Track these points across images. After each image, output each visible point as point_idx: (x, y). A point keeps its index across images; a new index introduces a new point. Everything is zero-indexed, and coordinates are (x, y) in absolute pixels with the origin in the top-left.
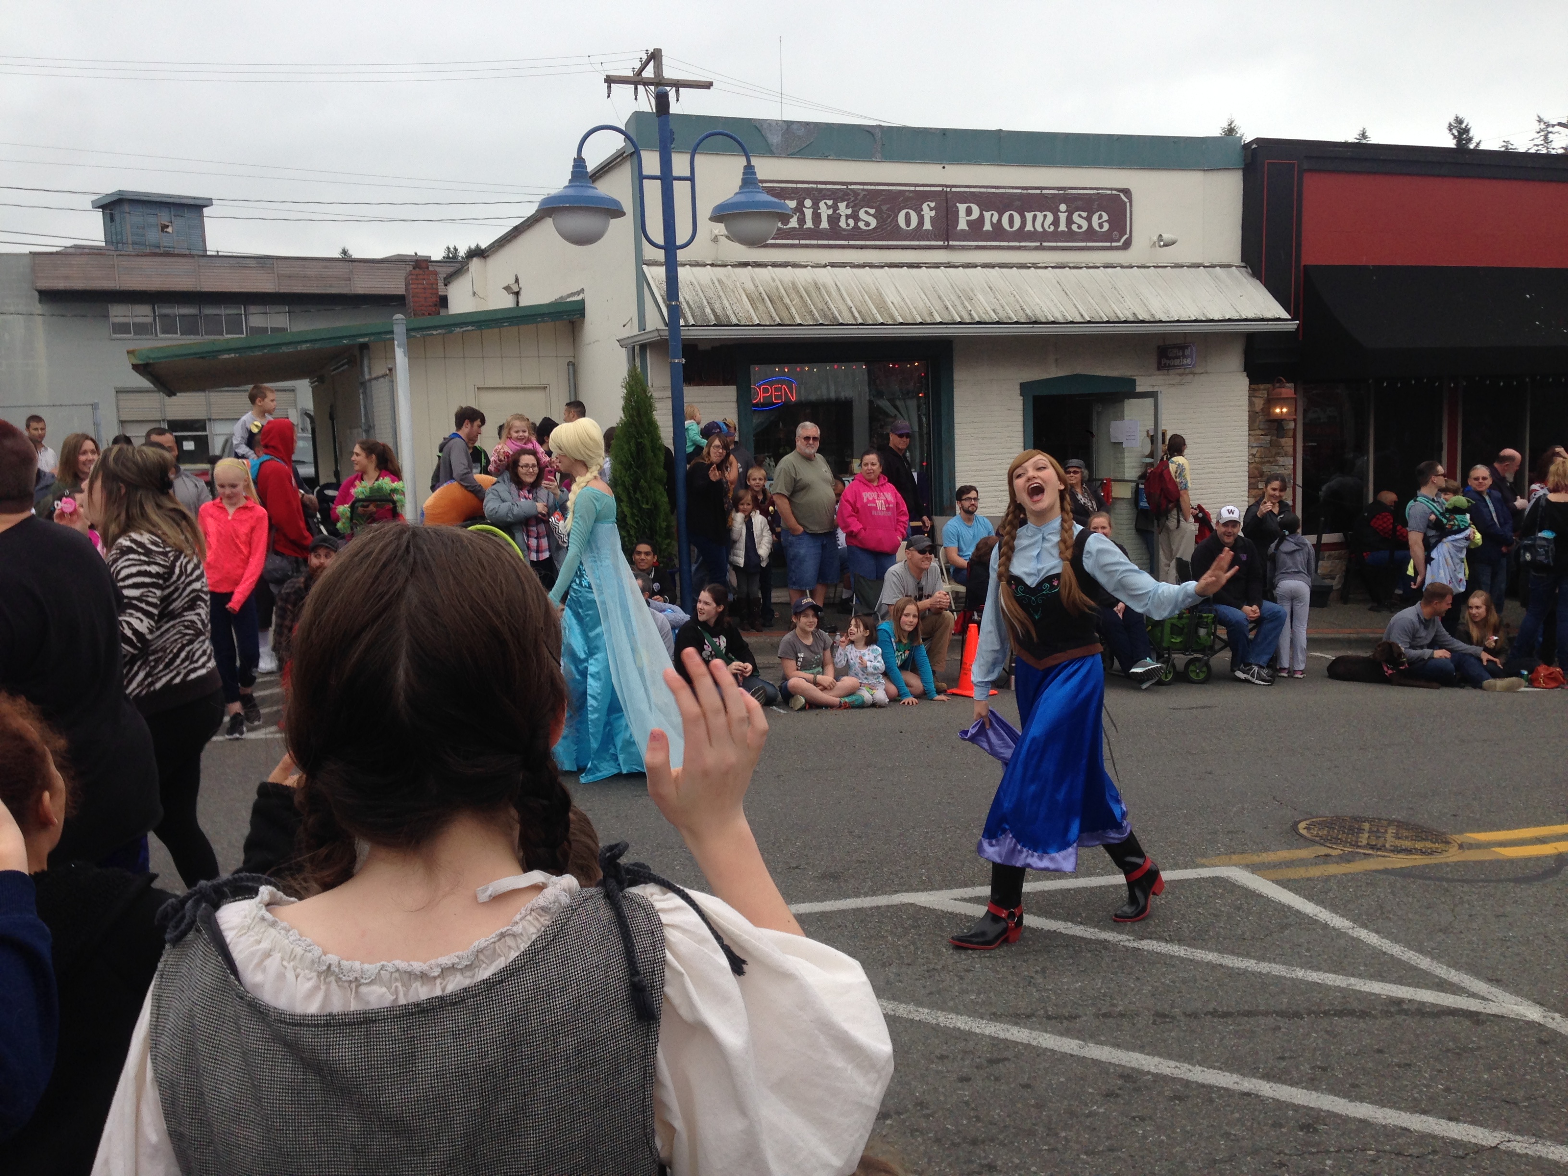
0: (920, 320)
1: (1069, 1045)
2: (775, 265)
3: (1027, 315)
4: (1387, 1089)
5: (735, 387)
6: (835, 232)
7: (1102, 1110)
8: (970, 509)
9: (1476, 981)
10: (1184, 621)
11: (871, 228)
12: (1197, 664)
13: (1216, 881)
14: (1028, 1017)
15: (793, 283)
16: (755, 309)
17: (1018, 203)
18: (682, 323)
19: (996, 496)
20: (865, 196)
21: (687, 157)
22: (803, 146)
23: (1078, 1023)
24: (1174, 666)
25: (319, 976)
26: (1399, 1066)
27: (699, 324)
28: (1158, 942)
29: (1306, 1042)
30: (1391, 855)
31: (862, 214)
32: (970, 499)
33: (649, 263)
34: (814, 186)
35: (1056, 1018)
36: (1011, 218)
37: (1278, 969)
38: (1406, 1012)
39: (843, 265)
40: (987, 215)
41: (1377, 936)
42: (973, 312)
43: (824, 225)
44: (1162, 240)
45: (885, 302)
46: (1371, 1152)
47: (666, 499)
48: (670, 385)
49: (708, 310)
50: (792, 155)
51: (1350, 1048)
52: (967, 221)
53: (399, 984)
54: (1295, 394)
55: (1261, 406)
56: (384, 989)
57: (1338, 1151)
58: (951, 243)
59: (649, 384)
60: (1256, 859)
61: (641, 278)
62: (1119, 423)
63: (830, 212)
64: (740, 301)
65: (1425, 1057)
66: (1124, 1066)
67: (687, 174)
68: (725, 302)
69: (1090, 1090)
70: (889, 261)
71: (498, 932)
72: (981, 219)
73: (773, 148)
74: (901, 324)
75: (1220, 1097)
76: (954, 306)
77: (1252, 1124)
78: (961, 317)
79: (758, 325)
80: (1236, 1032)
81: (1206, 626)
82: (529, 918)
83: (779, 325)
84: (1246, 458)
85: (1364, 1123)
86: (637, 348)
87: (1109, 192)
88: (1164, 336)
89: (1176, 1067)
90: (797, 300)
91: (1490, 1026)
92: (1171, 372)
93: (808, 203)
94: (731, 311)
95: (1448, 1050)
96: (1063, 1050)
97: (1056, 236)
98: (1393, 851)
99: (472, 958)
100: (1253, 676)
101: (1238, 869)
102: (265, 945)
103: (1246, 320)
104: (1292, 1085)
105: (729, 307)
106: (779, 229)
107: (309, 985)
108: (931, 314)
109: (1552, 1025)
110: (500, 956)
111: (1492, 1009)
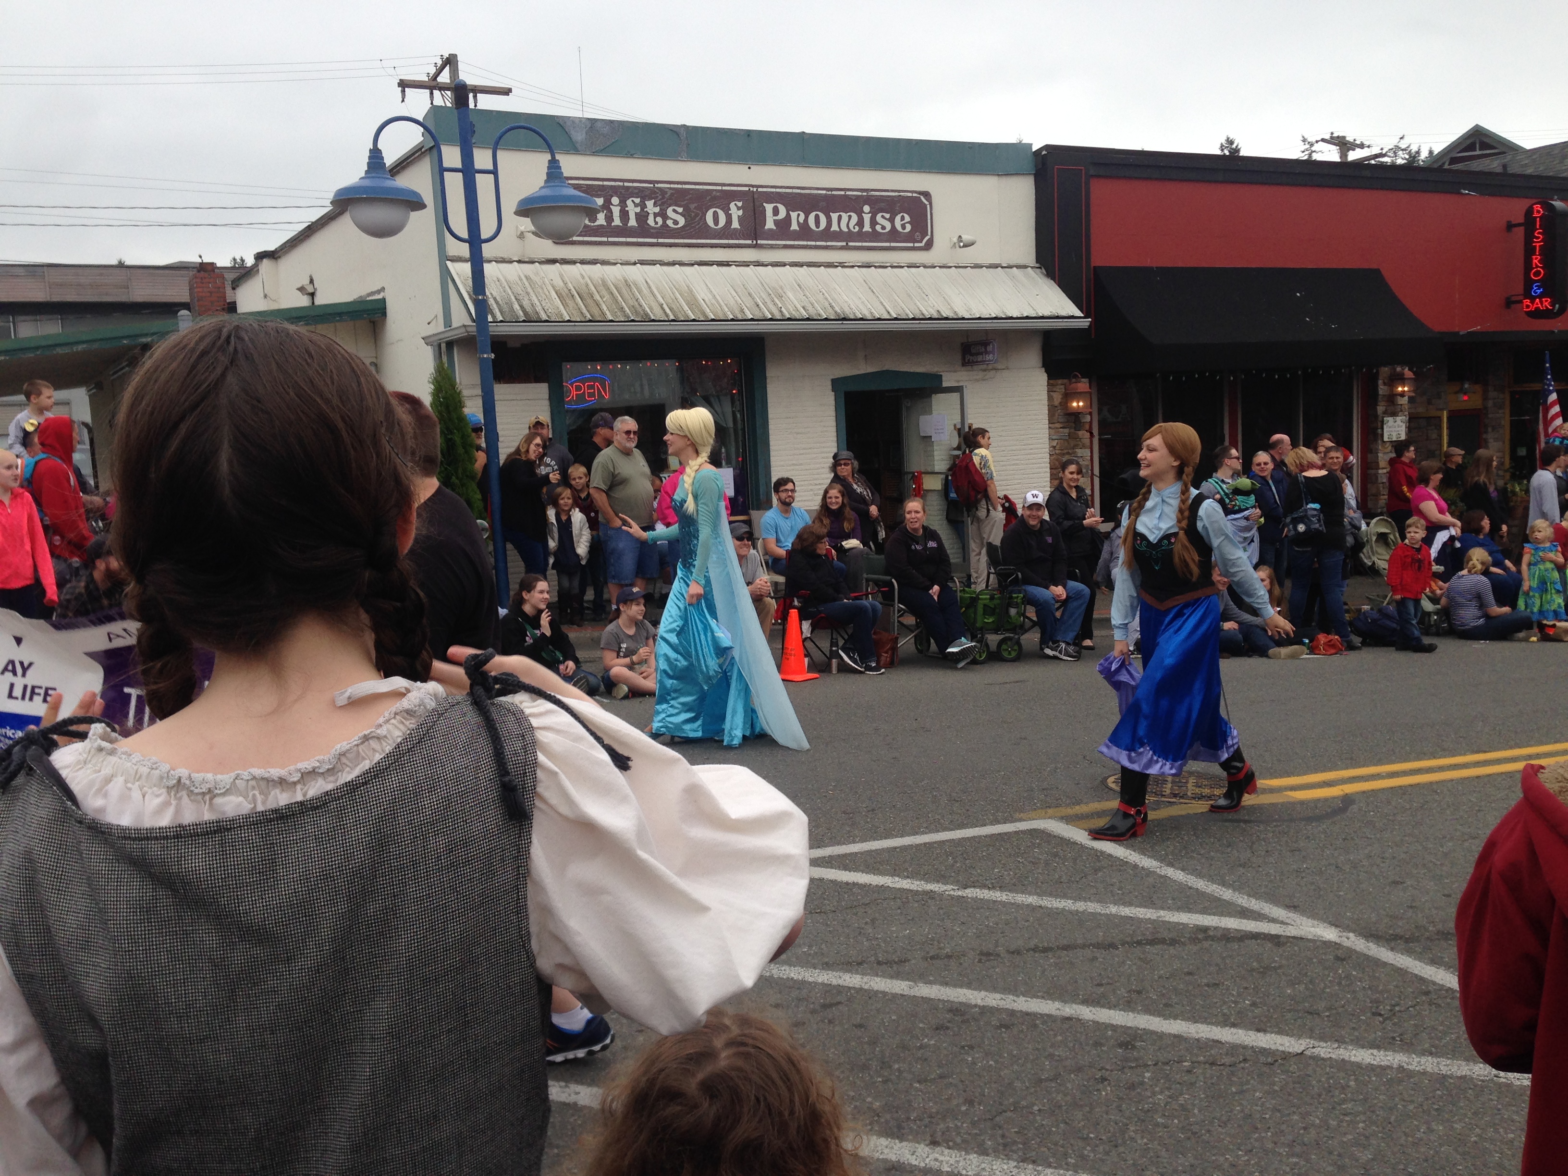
0: (731, 317)
1: (900, 987)
2: (583, 262)
3: (836, 312)
4: (1198, 1007)
5: (546, 385)
6: (643, 230)
7: (932, 1042)
8: (787, 500)
9: (1275, 908)
10: (996, 602)
11: (679, 226)
12: (1009, 643)
13: (1033, 833)
14: (860, 964)
15: (603, 281)
16: (565, 305)
17: (824, 204)
18: (490, 319)
19: (812, 490)
20: (672, 194)
21: (489, 153)
22: (608, 144)
23: (907, 967)
24: (987, 645)
25: (169, 793)
26: (1208, 985)
27: (508, 320)
28: (981, 890)
29: (1121, 969)
30: (1193, 801)
31: (670, 212)
32: (787, 490)
33: (455, 259)
34: (621, 184)
35: (886, 963)
36: (817, 218)
37: (1093, 907)
38: (1212, 938)
39: (653, 263)
40: (794, 215)
41: (1182, 873)
42: (783, 309)
43: (633, 222)
44: (962, 241)
45: (696, 299)
46: (1186, 1064)
47: (479, 496)
48: (479, 382)
49: (516, 306)
50: (595, 153)
51: (1162, 972)
52: (774, 220)
53: (257, 793)
54: (1090, 388)
55: (1059, 400)
56: (241, 799)
57: (1155, 1065)
58: (759, 242)
59: (458, 380)
60: (1070, 811)
61: (446, 275)
62: (927, 417)
63: (638, 210)
64: (549, 298)
65: (1232, 977)
66: (952, 1002)
67: (490, 167)
68: (534, 298)
69: (921, 1025)
70: (698, 259)
71: (361, 735)
72: (788, 219)
73: (578, 146)
74: (713, 320)
75: (1044, 1023)
76: (765, 303)
77: (1074, 1045)
78: (771, 313)
79: (569, 321)
80: (1056, 964)
81: (1017, 606)
82: (393, 721)
83: (590, 321)
84: (1047, 450)
85: (1178, 1037)
86: (443, 346)
87: (910, 194)
88: (967, 333)
89: (1002, 999)
90: (607, 297)
91: (1290, 947)
92: (975, 367)
93: (615, 200)
94: (540, 308)
95: (1253, 970)
96: (894, 992)
97: (861, 236)
98: (1194, 798)
99: (334, 761)
100: (1060, 652)
101: (1053, 821)
102: (106, 771)
103: (1043, 317)
104: (1110, 1008)
105: (538, 304)
106: (586, 226)
107: (157, 801)
108: (742, 311)
109: (1346, 943)
110: (364, 759)
111: (1291, 931)
